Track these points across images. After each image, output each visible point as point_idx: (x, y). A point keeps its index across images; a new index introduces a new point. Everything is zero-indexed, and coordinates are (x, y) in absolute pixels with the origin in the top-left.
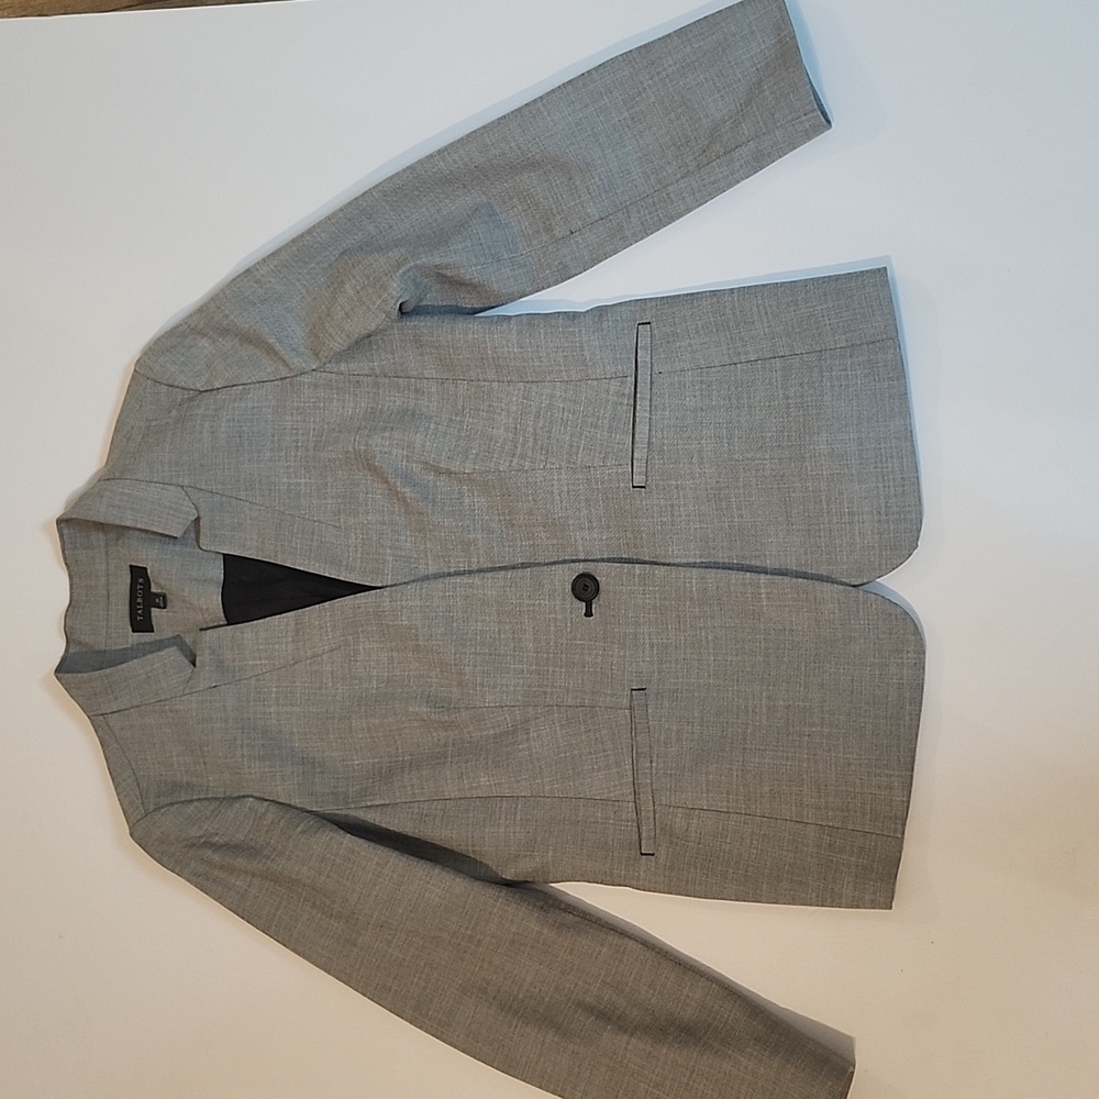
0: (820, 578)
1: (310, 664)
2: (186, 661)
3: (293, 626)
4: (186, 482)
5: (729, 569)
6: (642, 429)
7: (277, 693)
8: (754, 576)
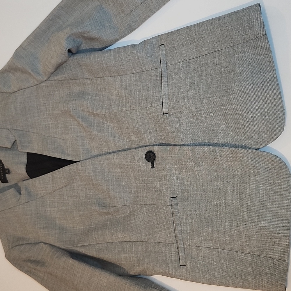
0: (242, 147)
1: (59, 191)
2: (18, 193)
3: (51, 178)
4: (9, 127)
5: (205, 145)
7: (49, 203)
8: (214, 148)
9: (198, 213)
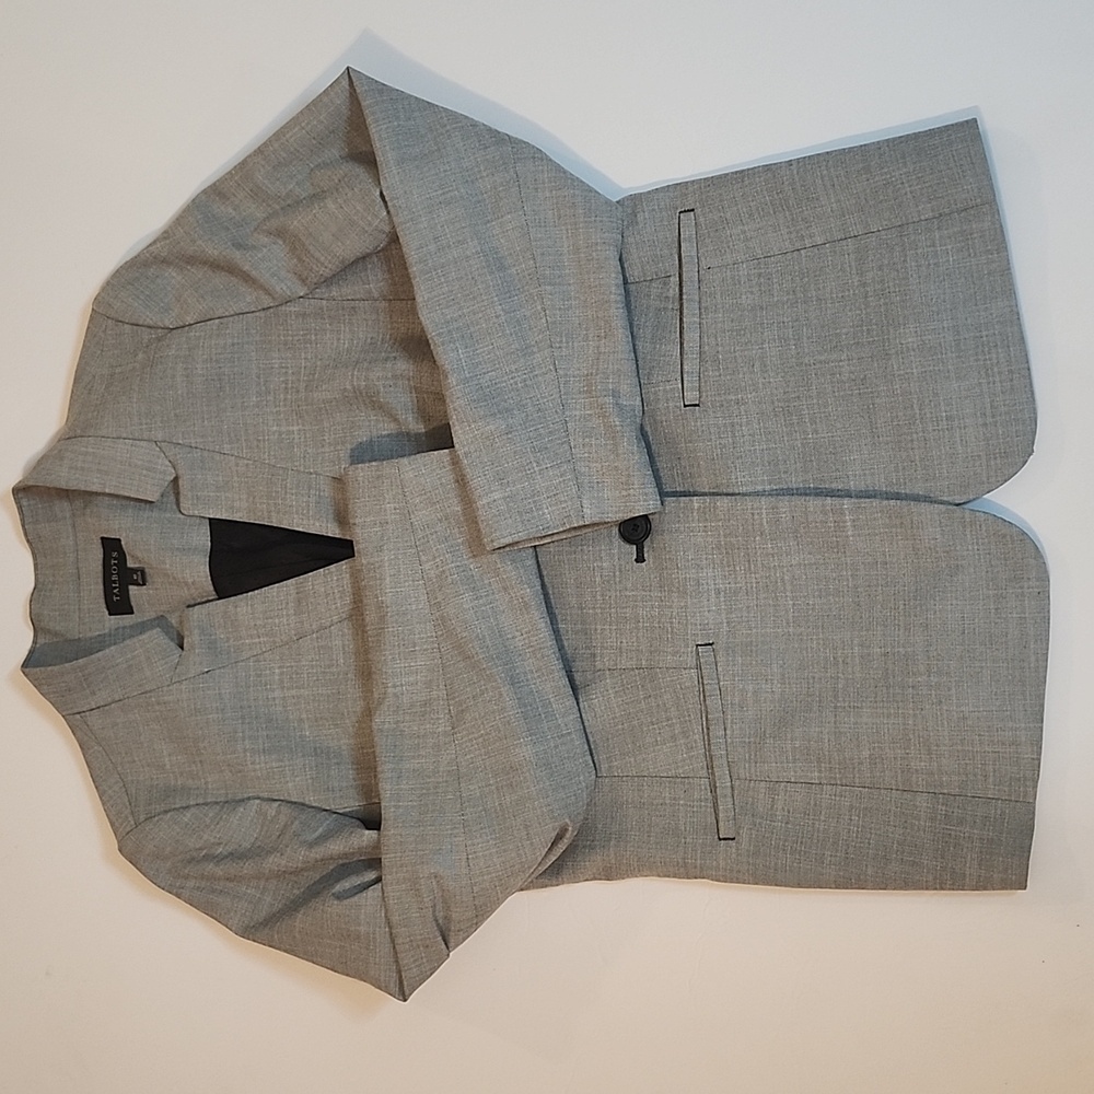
0: (916, 498)
1: (317, 638)
2: (173, 645)
3: (294, 595)
4: (160, 436)
5: (806, 495)
6: (691, 337)
7: (282, 674)
8: (837, 501)
9: (777, 688)
